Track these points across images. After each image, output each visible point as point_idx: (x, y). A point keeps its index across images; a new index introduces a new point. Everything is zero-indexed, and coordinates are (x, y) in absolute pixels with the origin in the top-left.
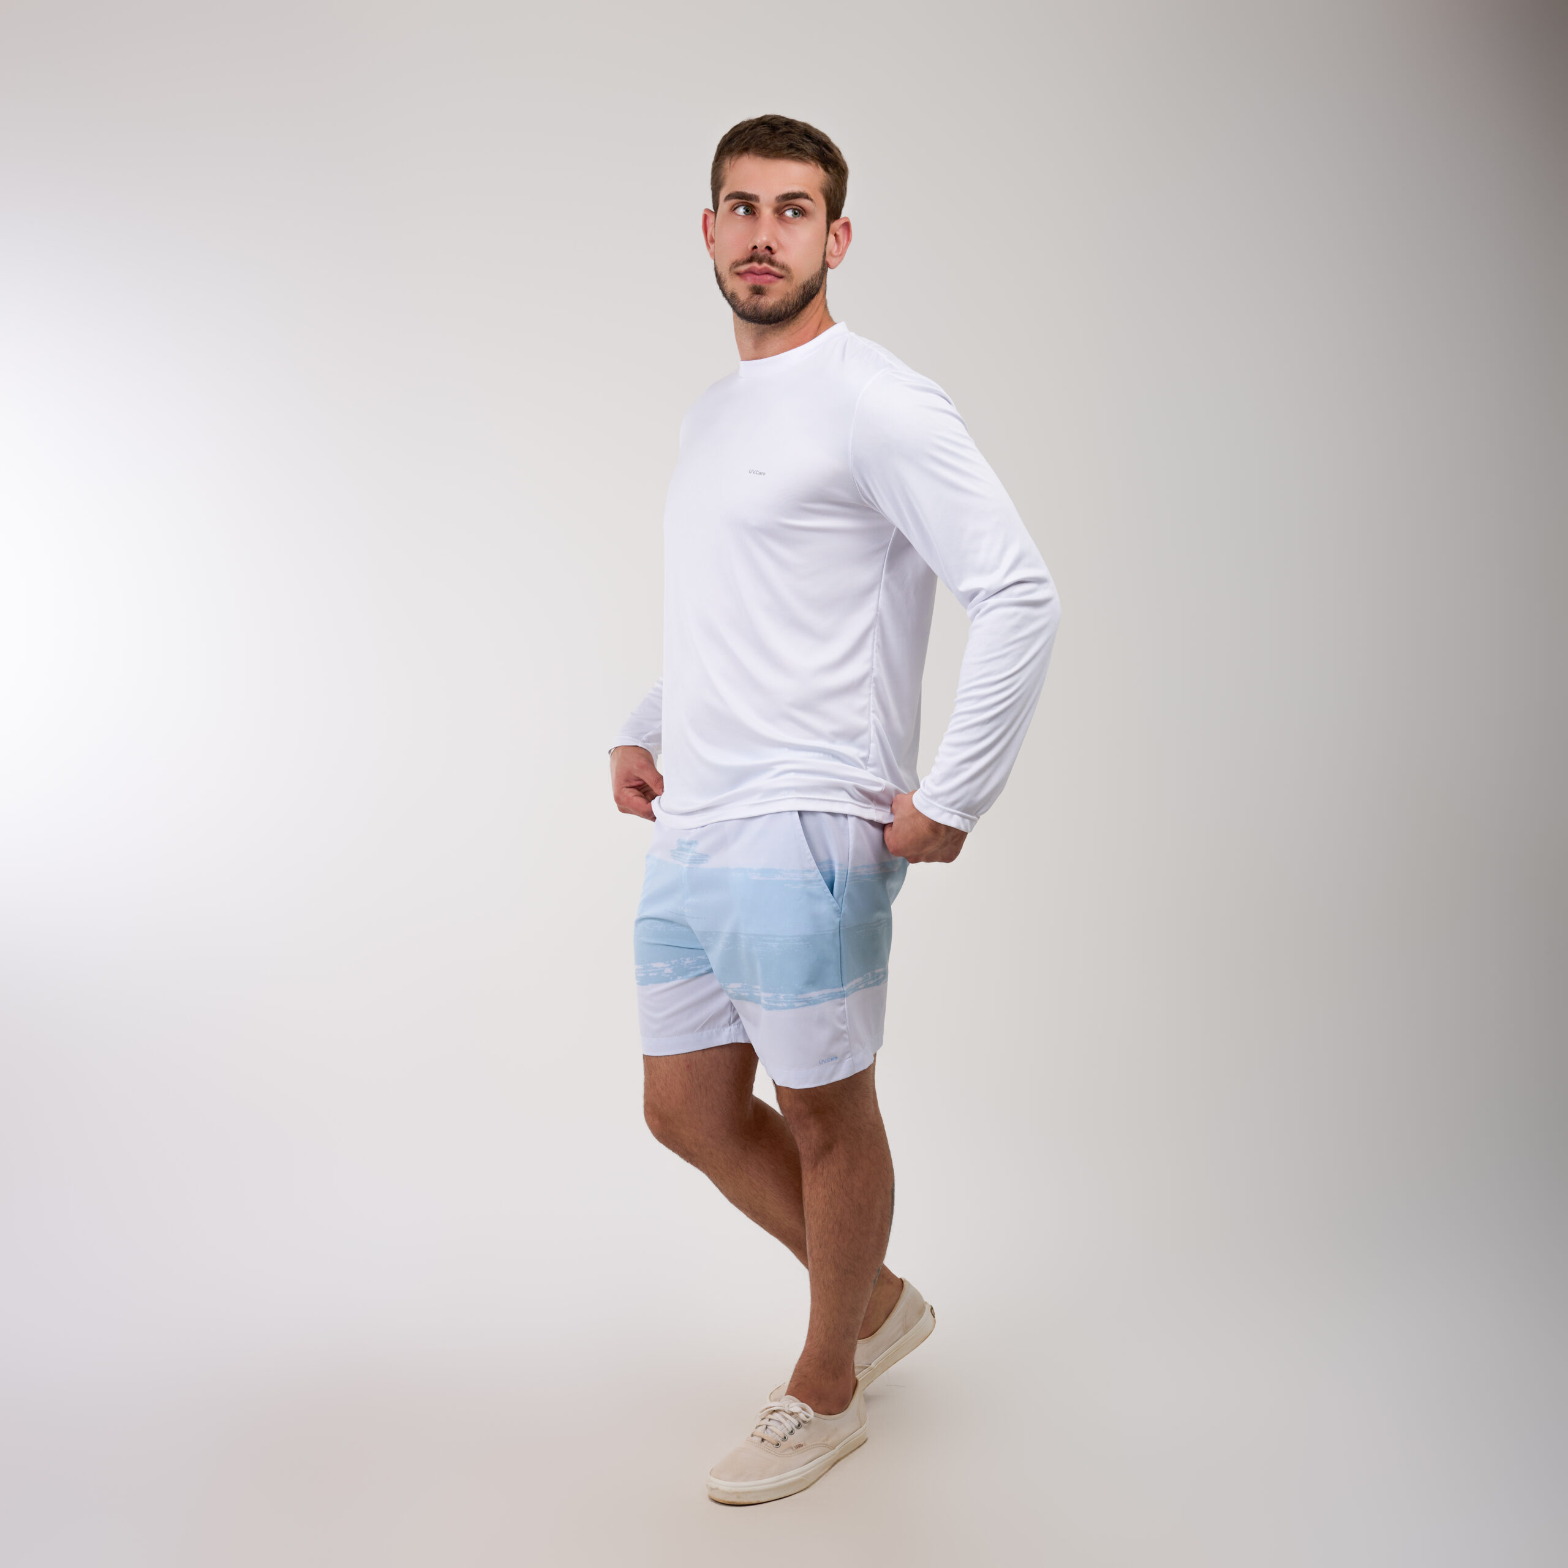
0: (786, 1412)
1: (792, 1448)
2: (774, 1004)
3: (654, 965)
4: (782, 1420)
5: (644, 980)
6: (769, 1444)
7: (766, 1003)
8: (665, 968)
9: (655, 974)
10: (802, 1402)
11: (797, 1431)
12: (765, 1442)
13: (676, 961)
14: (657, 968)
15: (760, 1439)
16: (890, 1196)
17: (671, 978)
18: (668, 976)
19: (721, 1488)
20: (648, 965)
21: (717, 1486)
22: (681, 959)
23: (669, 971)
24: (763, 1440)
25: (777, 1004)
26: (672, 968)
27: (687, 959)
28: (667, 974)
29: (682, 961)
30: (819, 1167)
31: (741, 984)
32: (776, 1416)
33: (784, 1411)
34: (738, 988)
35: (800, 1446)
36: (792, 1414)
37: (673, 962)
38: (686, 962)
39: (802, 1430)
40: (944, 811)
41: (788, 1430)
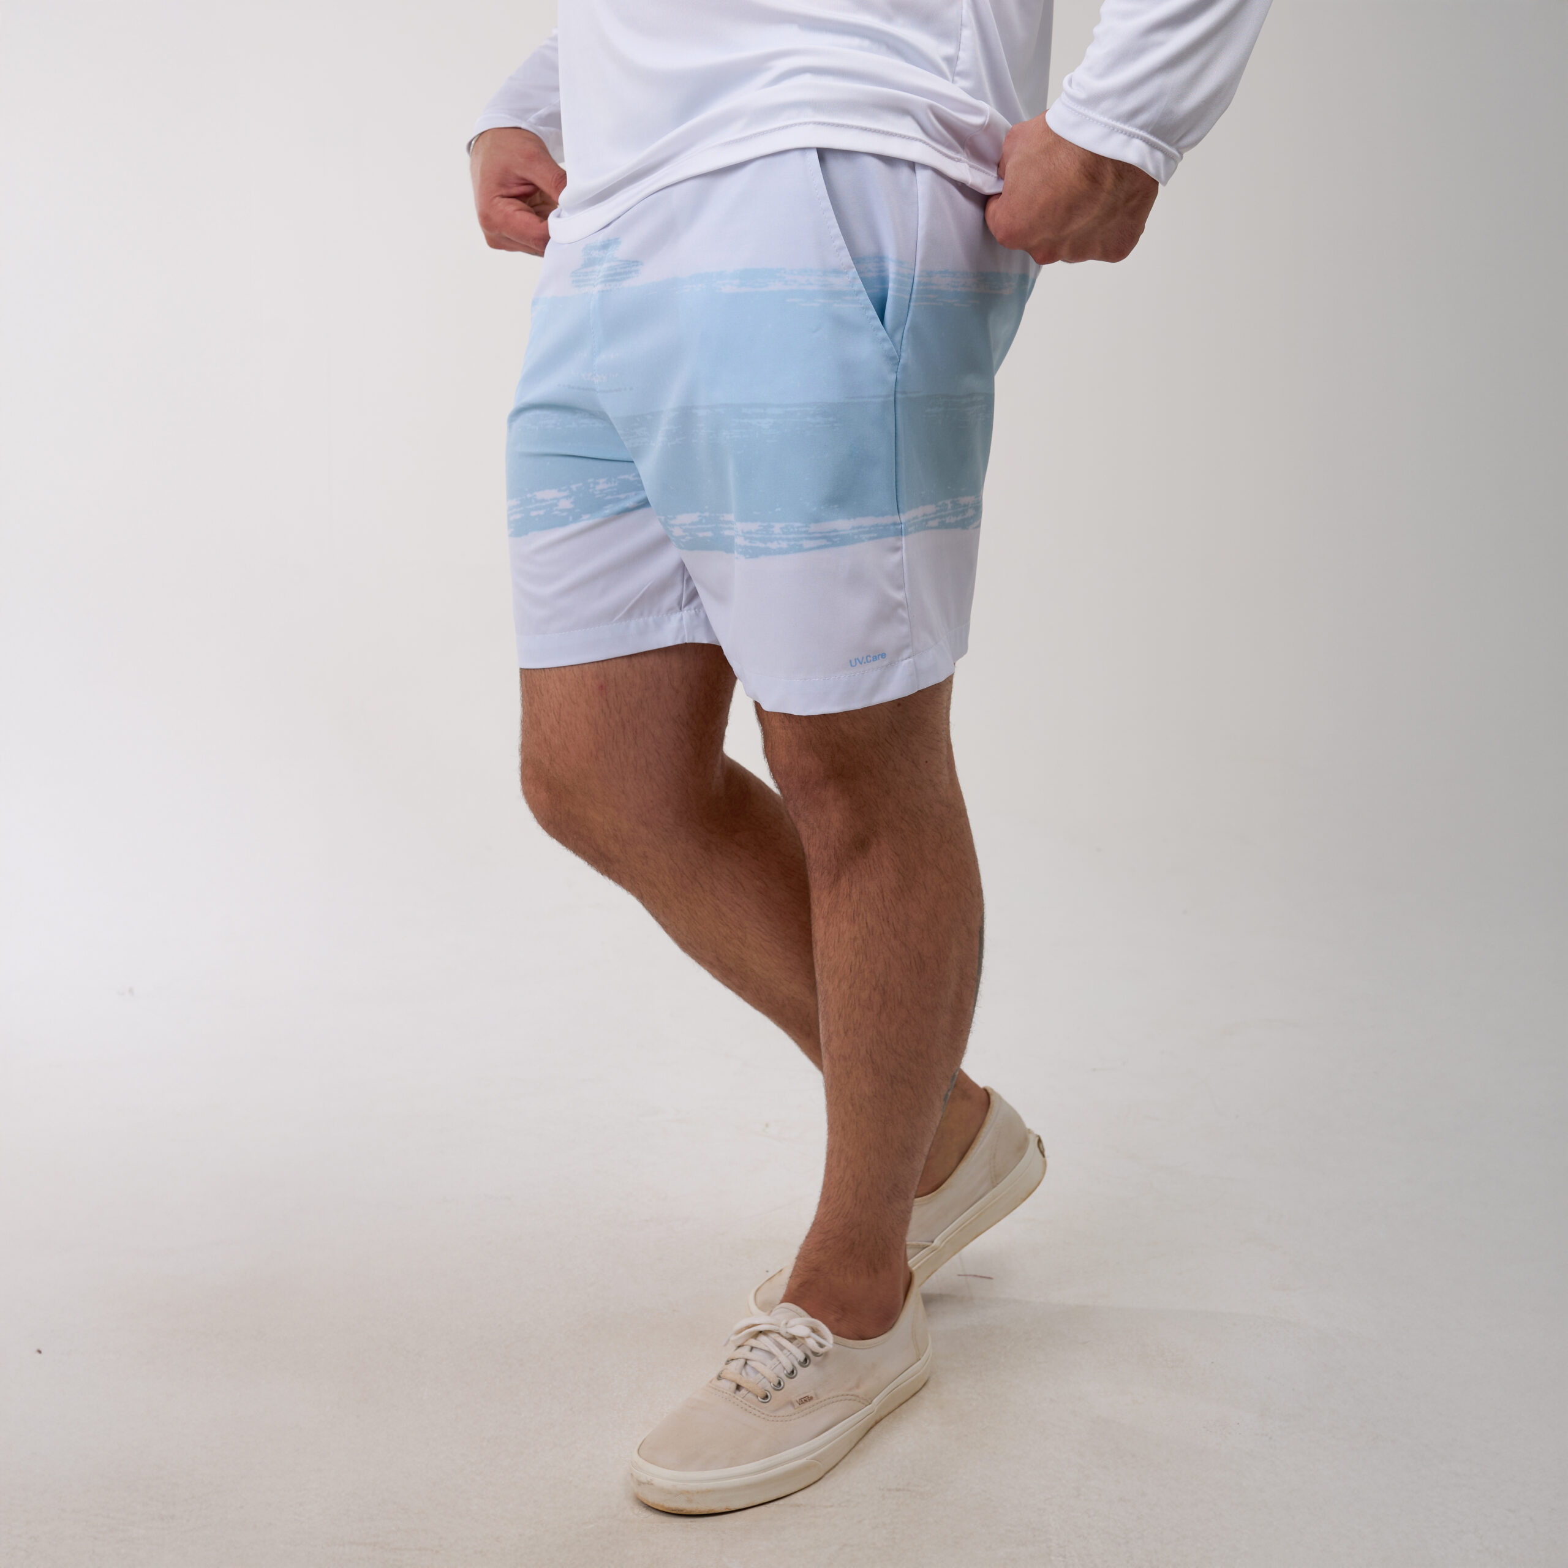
0: (782, 1336)
1: (792, 1403)
2: (762, 545)
3: (540, 495)
4: (775, 1350)
5: (521, 527)
6: (750, 1396)
7: (747, 543)
8: (558, 499)
9: (542, 512)
10: (813, 1317)
11: (801, 1372)
12: (743, 1392)
13: (581, 484)
14: (543, 500)
15: (734, 1386)
16: (977, 941)
17: (571, 518)
18: (565, 514)
19: (657, 1481)
20: (529, 496)
22: (591, 480)
23: (566, 504)
24: (738, 1387)
25: (770, 545)
26: (572, 499)
27: (602, 481)
28: (562, 511)
29: (592, 486)
30: (844, 882)
31: (698, 514)
33: (779, 1333)
34: (692, 524)
35: (807, 1399)
36: (792, 1339)
37: (574, 487)
38: (599, 487)
40: (1114, 130)
41: (784, 1369)
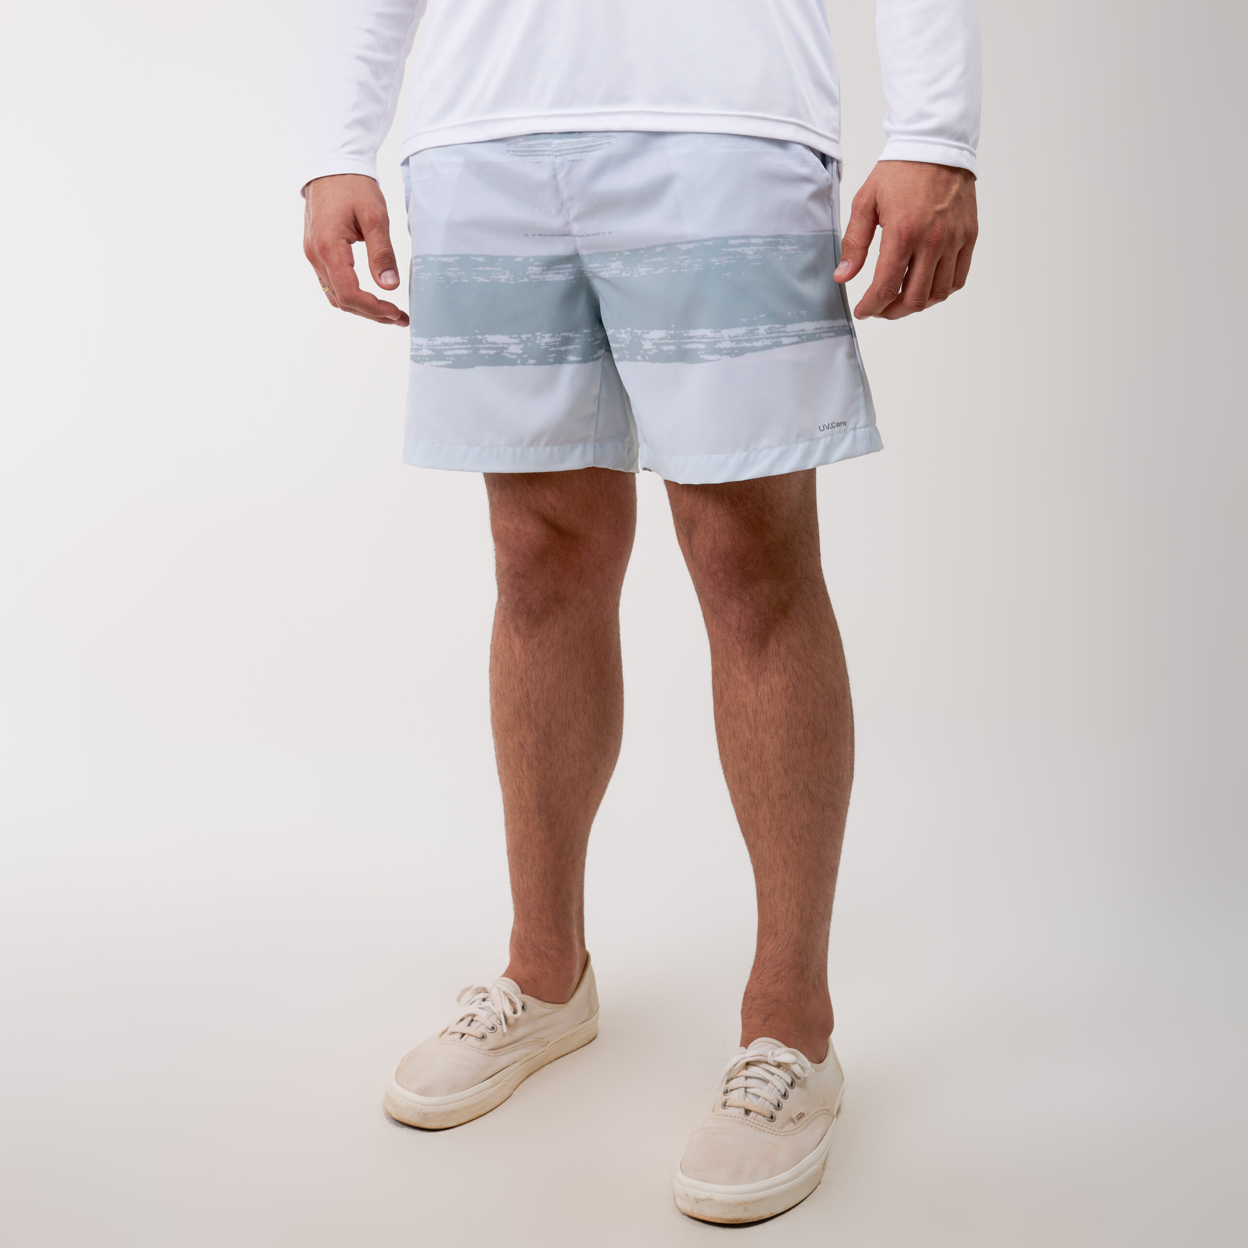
21: (708, 1195)
32: (753, 1071)
39: (796, 1089)
